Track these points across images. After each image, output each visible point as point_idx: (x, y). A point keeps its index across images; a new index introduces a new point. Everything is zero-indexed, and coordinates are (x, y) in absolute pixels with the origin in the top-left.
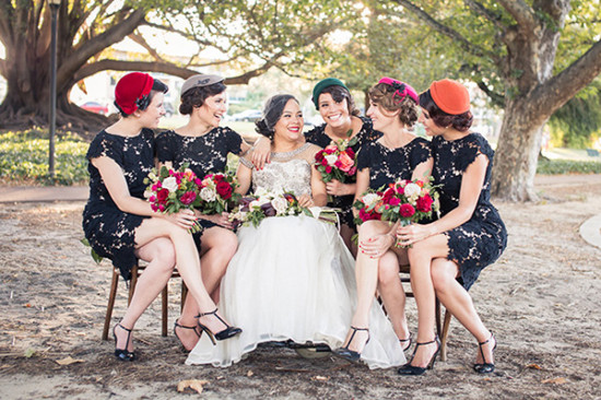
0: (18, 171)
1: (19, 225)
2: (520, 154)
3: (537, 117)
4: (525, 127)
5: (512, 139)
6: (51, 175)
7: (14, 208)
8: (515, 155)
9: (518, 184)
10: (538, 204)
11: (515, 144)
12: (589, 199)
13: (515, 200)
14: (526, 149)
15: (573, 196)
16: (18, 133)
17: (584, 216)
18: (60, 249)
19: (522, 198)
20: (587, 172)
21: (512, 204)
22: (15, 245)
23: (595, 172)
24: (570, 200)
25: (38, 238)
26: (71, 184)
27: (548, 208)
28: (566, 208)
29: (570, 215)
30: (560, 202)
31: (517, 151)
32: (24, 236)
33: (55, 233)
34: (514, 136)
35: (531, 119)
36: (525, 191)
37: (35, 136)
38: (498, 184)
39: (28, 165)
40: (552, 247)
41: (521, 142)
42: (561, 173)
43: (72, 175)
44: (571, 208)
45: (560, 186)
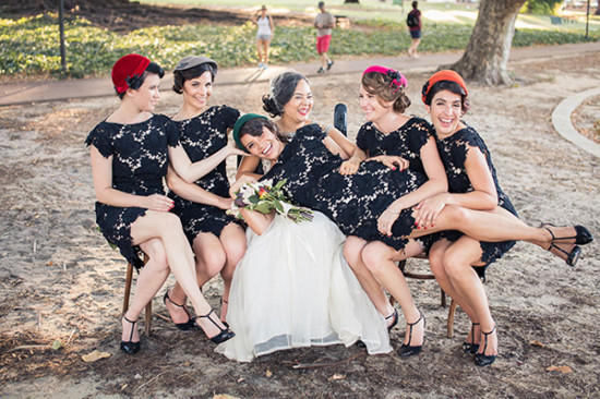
0: (33, 65)
1: (38, 140)
2: (495, 40)
3: (512, 5)
4: (500, 14)
5: (487, 26)
6: (64, 69)
7: (31, 111)
8: (490, 41)
9: (493, 68)
10: (511, 87)
11: (491, 31)
12: (558, 78)
13: (490, 83)
14: (501, 35)
15: (542, 76)
16: (31, 18)
17: (554, 100)
18: (76, 171)
19: (496, 81)
20: (552, 43)
21: (487, 88)
22: (35, 169)
23: (559, 43)
24: (540, 81)
25: (55, 156)
26: (83, 77)
27: (520, 91)
28: (537, 90)
29: (541, 100)
30: (530, 83)
31: (493, 37)
32: (42, 155)
33: (70, 149)
34: (490, 23)
35: (506, 7)
36: (499, 74)
37: (46, 21)
38: (474, 68)
39: (42, 59)
40: (529, 144)
41: (496, 29)
42: (528, 45)
43: (83, 68)
44: (542, 91)
45: (529, 61)
